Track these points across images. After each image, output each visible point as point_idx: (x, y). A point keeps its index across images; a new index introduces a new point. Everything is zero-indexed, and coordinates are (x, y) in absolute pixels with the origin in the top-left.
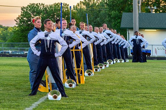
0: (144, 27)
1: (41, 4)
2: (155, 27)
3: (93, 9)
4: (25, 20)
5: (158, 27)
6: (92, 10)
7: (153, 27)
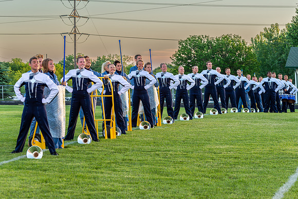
1: (204, 37)
3: (278, 42)
4: (183, 57)
6: (276, 44)
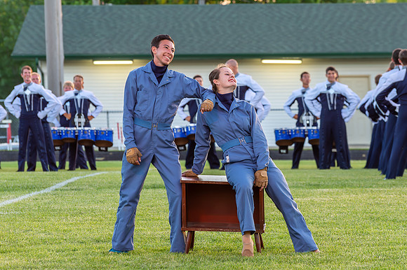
0: (91, 52)
2: (128, 53)
5: (137, 53)
7: (119, 52)
